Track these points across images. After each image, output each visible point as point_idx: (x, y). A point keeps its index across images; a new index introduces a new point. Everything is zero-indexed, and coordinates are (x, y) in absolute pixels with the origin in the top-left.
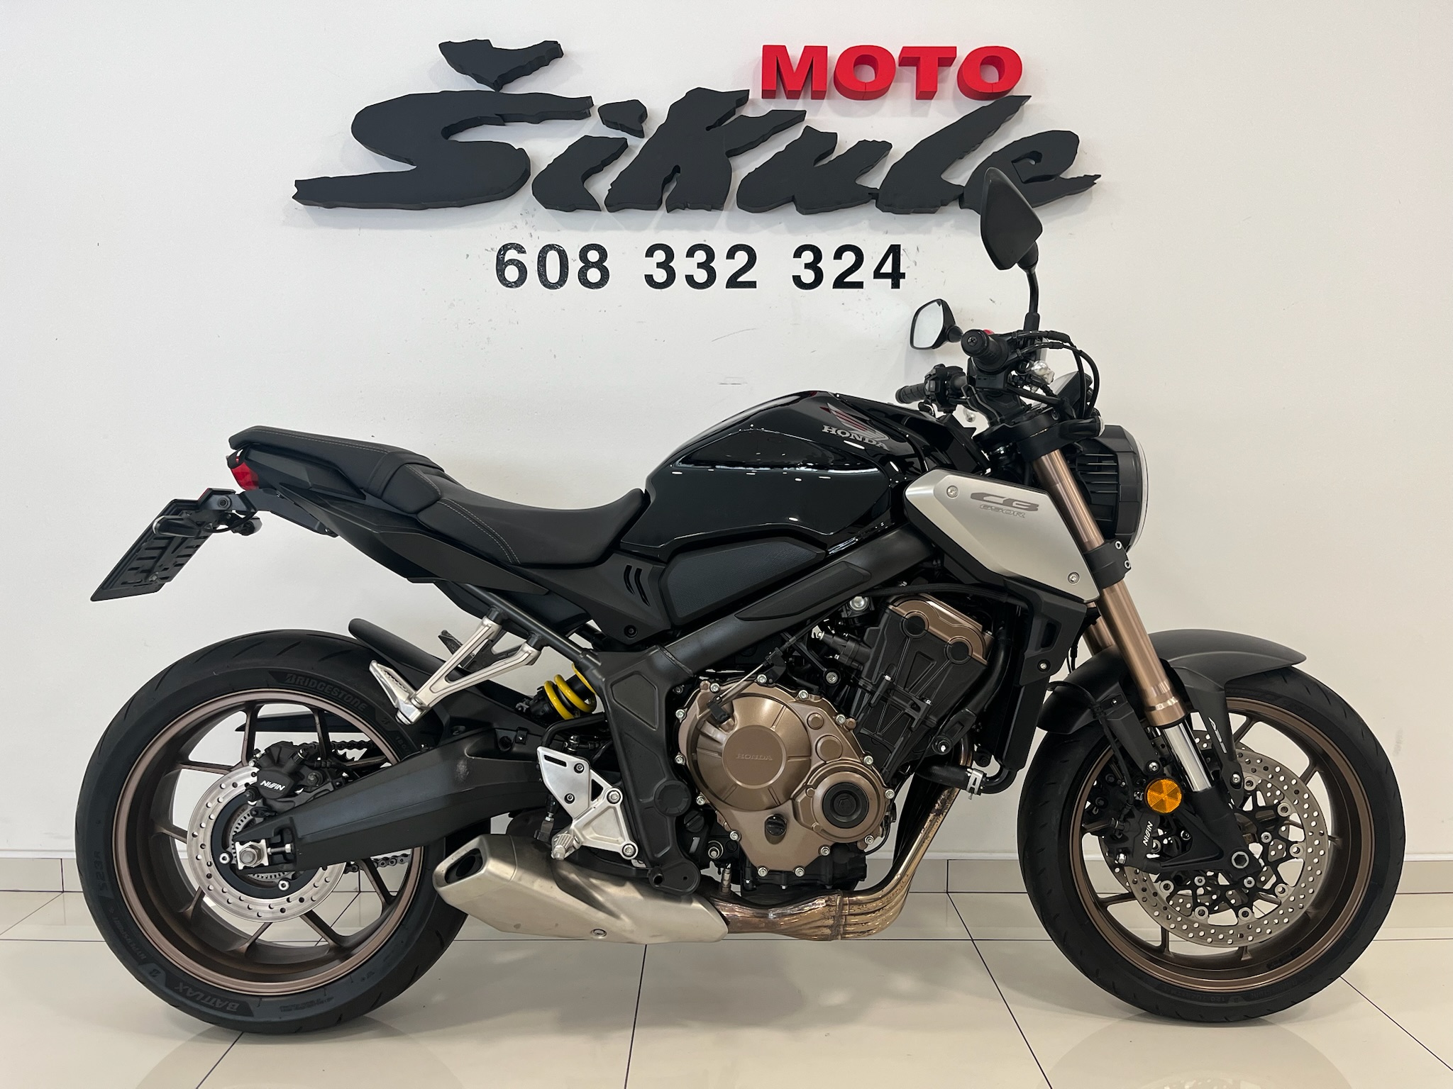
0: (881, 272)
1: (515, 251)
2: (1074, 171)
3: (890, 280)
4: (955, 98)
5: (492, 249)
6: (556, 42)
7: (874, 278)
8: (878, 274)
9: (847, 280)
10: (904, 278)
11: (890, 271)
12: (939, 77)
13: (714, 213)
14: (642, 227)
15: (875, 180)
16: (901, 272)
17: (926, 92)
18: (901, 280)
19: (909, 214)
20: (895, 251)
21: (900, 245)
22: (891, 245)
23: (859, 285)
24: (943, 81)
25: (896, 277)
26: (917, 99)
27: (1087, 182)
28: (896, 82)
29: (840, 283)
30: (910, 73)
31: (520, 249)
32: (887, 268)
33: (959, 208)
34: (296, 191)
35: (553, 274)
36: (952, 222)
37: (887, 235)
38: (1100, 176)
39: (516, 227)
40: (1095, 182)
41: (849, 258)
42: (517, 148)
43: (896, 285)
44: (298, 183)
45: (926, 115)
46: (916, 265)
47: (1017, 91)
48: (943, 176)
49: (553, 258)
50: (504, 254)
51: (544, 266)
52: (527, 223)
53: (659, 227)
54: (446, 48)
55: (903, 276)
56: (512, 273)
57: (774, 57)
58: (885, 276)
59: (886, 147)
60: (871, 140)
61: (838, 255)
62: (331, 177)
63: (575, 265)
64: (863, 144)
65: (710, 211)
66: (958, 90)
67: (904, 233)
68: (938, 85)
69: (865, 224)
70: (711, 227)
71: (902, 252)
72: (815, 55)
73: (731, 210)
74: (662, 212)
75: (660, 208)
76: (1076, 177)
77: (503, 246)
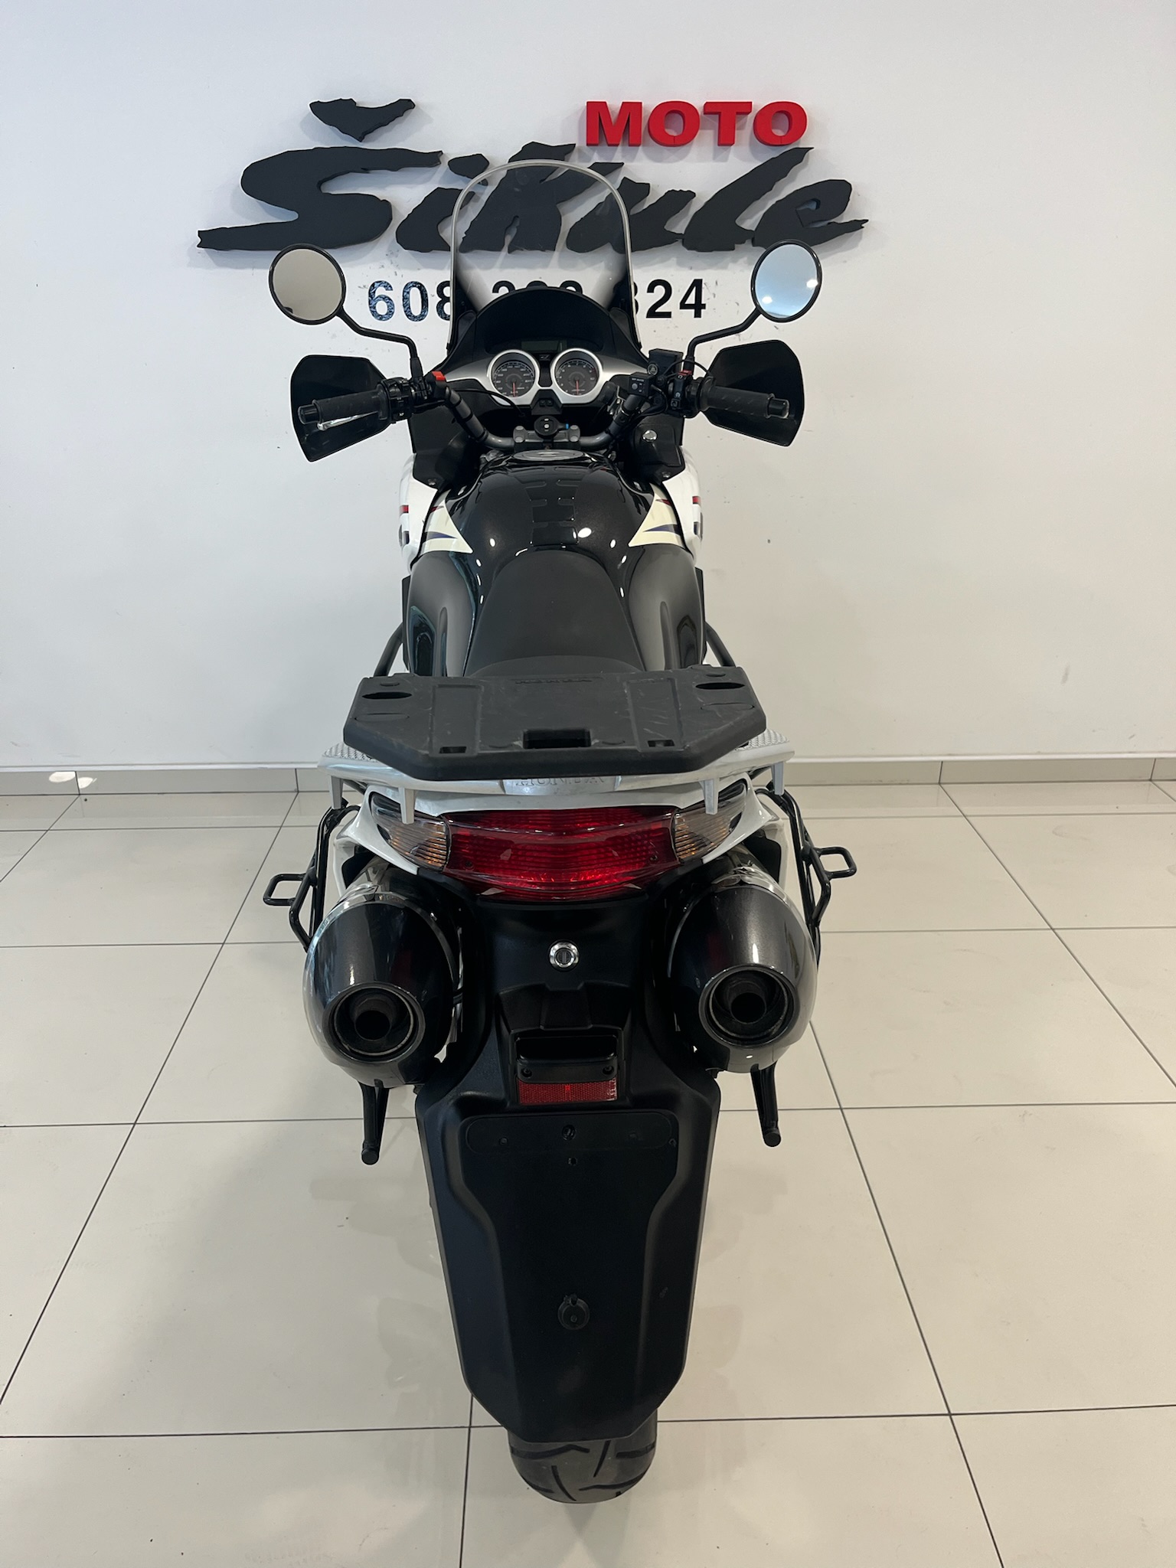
0: (686, 303)
1: (384, 289)
2: (846, 217)
3: (693, 311)
4: (751, 144)
5: (364, 286)
6: (410, 100)
7: (681, 308)
8: (683, 305)
9: (657, 311)
10: (705, 308)
11: (693, 302)
12: (737, 126)
13: (548, 253)
14: (489, 267)
15: (680, 225)
16: (703, 302)
17: (726, 139)
18: (703, 311)
19: (711, 251)
20: (697, 284)
21: (701, 280)
22: (695, 281)
23: (668, 315)
24: (742, 128)
25: (698, 308)
26: (719, 144)
27: (857, 225)
28: (702, 129)
29: (652, 313)
30: (714, 121)
31: (388, 287)
32: (691, 300)
33: (751, 246)
34: (200, 240)
35: (416, 309)
36: (745, 259)
37: (691, 271)
38: (867, 221)
39: (383, 266)
40: (863, 225)
41: (660, 291)
42: (381, 199)
43: (698, 315)
44: (200, 233)
45: (725, 160)
46: (714, 296)
47: (803, 143)
48: (737, 222)
49: (415, 294)
50: (374, 292)
51: (408, 299)
52: (392, 263)
53: (503, 267)
54: (317, 108)
55: (704, 306)
56: (382, 308)
57: (596, 111)
58: (689, 307)
59: (691, 195)
60: (678, 190)
61: (651, 289)
62: (228, 227)
63: (434, 300)
64: (671, 194)
65: (543, 250)
66: (755, 138)
67: (705, 269)
68: (736, 132)
69: (675, 259)
70: (546, 266)
71: (703, 285)
72: (632, 109)
73: (562, 251)
74: (504, 252)
75: (503, 250)
76: (848, 221)
77: (373, 285)
